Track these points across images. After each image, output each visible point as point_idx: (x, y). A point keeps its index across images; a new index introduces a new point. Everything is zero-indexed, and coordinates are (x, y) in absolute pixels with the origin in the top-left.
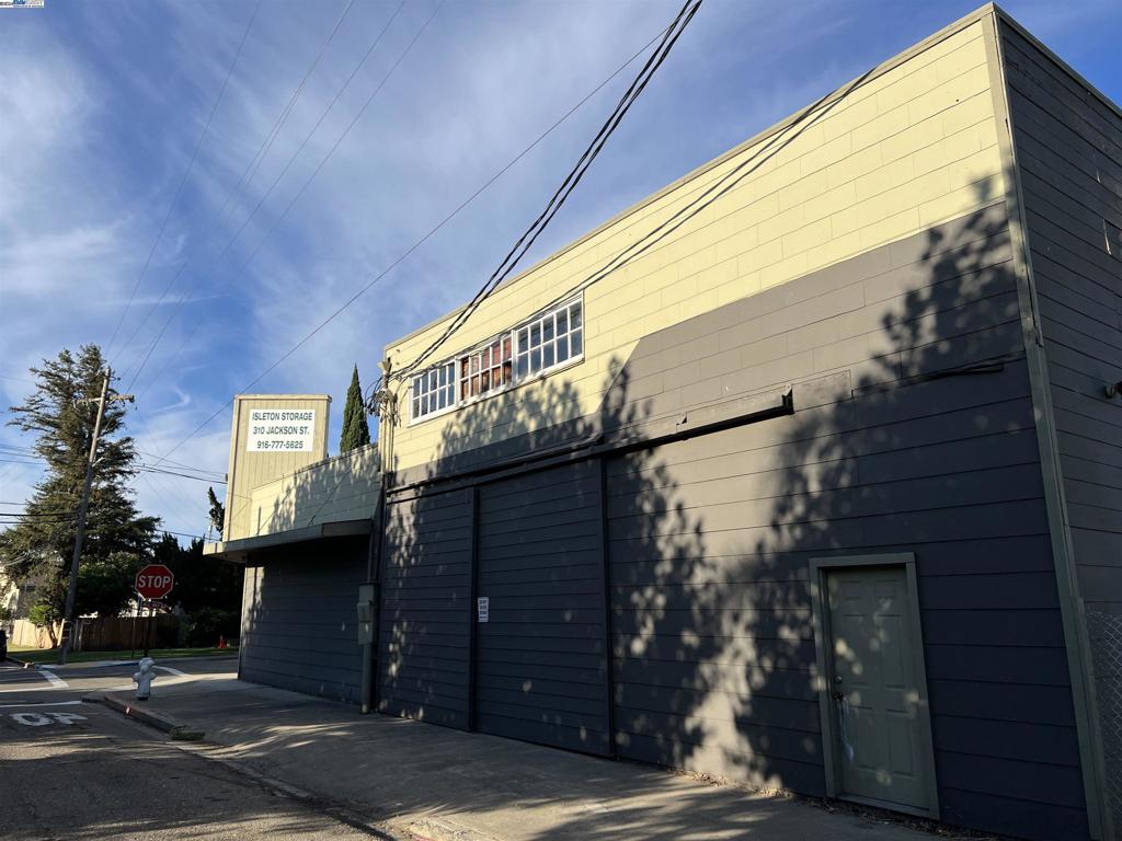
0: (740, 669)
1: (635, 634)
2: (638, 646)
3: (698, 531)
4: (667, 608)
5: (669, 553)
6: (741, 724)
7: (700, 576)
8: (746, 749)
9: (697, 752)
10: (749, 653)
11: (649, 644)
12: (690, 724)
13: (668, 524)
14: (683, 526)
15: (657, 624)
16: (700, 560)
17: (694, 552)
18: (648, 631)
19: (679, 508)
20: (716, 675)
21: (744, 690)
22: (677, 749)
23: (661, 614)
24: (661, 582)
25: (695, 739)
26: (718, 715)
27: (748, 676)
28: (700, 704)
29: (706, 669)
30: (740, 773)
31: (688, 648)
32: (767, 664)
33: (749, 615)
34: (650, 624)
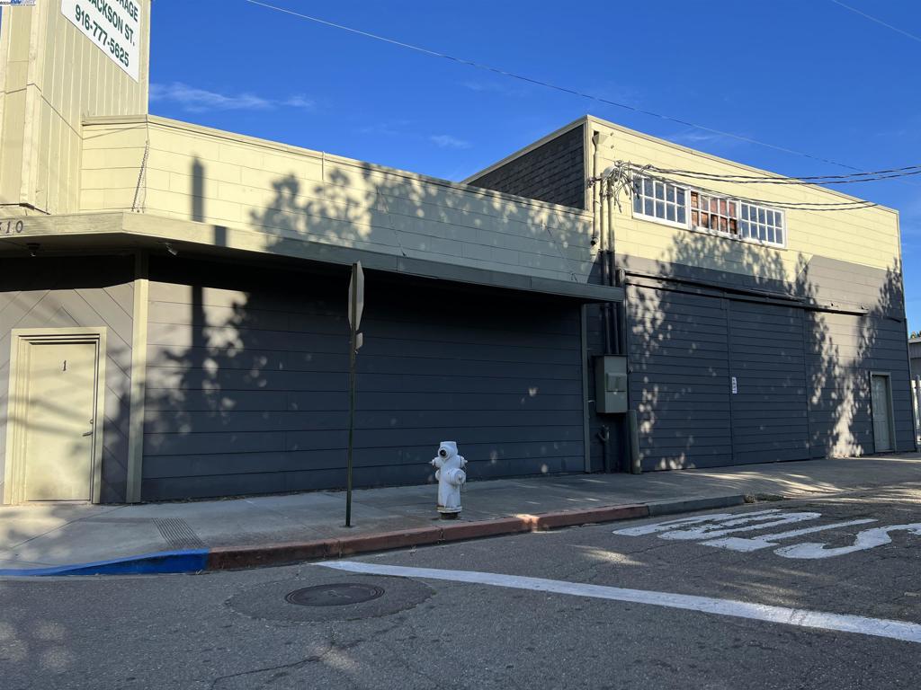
0: (849, 408)
1: (814, 394)
2: (815, 400)
3: (837, 351)
4: (826, 383)
5: (826, 358)
6: (851, 428)
7: (837, 371)
8: (852, 438)
9: (838, 443)
10: (852, 402)
11: (819, 400)
12: (835, 432)
13: (826, 345)
14: (831, 348)
15: (822, 389)
16: (837, 363)
17: (835, 359)
18: (818, 393)
19: (831, 339)
20: (843, 410)
21: (851, 416)
22: (831, 443)
23: (824, 385)
24: (824, 370)
25: (836, 438)
26: (843, 427)
27: (852, 411)
28: (838, 422)
29: (839, 408)
30: (850, 446)
31: (834, 400)
32: (857, 405)
33: (852, 386)
34: (819, 390)
